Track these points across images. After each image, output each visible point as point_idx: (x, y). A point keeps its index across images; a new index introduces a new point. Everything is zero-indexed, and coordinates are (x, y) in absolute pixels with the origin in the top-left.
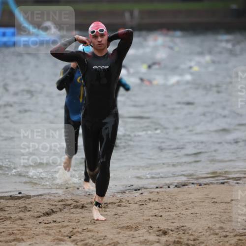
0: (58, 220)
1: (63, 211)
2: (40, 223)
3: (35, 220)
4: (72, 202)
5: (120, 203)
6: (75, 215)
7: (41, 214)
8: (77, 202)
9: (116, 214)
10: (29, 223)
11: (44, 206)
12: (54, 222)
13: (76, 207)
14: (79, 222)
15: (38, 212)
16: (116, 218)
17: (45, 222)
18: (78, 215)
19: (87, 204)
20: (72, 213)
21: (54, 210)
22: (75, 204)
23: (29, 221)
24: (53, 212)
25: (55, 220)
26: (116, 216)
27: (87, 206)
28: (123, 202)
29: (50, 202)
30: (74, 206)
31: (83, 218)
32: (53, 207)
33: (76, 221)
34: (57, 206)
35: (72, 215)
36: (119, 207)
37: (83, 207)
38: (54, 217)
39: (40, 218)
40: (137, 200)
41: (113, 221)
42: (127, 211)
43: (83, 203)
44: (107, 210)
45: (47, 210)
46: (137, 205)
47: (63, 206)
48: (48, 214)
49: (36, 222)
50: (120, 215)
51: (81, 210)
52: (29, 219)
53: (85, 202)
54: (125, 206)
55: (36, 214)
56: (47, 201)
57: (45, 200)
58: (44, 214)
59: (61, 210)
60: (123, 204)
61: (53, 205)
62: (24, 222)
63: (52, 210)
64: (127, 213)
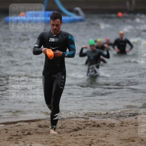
0: (83, 134)
1: (85, 129)
2: (71, 136)
3: (68, 134)
4: (91, 122)
5: (122, 124)
6: (93, 131)
7: (72, 130)
8: (94, 123)
9: (120, 131)
10: (64, 135)
11: (73, 125)
12: (80, 135)
13: (94, 126)
14: (96, 135)
15: (70, 129)
16: (120, 134)
17: (74, 135)
18: (95, 131)
19: (101, 124)
20: (91, 130)
21: (80, 128)
22: (93, 124)
23: (64, 134)
24: (79, 129)
25: (80, 134)
26: (119, 132)
27: (101, 125)
28: (124, 123)
29: (77, 123)
30: (93, 125)
31: (99, 133)
32: (79, 126)
33: (94, 135)
34: (82, 125)
35: (91, 131)
36: (121, 127)
37: (98, 126)
38: (80, 132)
39: (71, 133)
40: (133, 122)
41: (118, 136)
42: (127, 129)
43: (98, 123)
44: (114, 128)
45: (76, 128)
46: (133, 126)
47: (86, 125)
48: (76, 130)
49: (68, 135)
50: (122, 131)
51: (97, 128)
52: (64, 133)
53: (100, 123)
54: (125, 126)
55: (68, 130)
56: (76, 121)
57: (74, 121)
58: (73, 130)
59: (84, 128)
60: (124, 125)
61: (79, 124)
62: (61, 135)
63: (78, 127)
64: (127, 130)
